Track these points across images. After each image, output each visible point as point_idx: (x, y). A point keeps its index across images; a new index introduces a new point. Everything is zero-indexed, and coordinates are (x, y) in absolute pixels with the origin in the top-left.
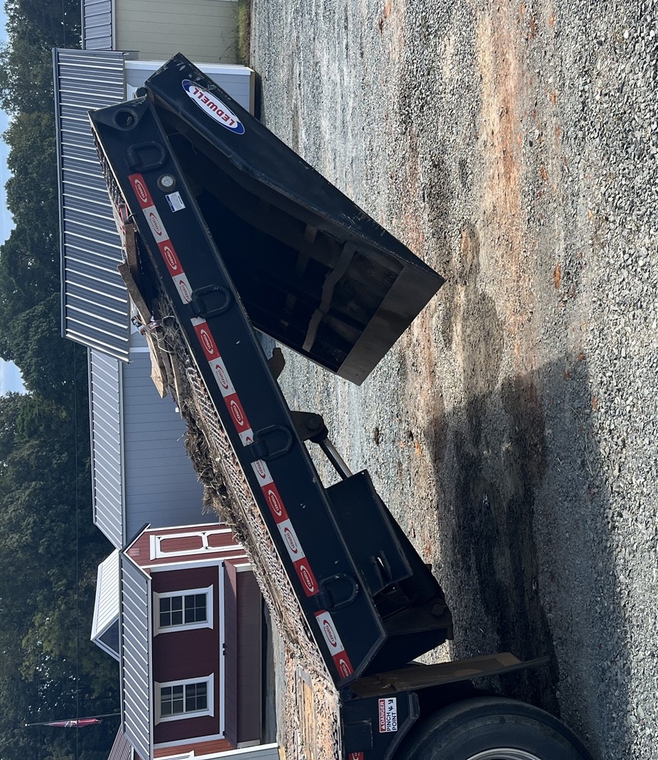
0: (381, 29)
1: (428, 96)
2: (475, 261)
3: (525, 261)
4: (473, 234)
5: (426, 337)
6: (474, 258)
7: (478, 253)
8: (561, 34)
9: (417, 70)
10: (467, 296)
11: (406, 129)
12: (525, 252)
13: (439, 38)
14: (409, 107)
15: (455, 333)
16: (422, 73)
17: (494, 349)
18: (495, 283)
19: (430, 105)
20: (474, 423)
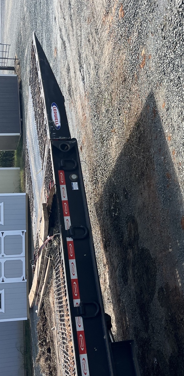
0: (81, 150)
1: (105, 167)
2: (136, 234)
3: (164, 223)
4: (134, 221)
5: (114, 283)
6: (135, 233)
7: (137, 229)
8: (170, 108)
9: (99, 159)
10: (133, 253)
11: (96, 186)
12: (163, 218)
13: (108, 141)
14: (96, 175)
15: (129, 275)
16: (101, 159)
17: (152, 275)
18: (148, 240)
19: (107, 171)
20: (144, 319)
